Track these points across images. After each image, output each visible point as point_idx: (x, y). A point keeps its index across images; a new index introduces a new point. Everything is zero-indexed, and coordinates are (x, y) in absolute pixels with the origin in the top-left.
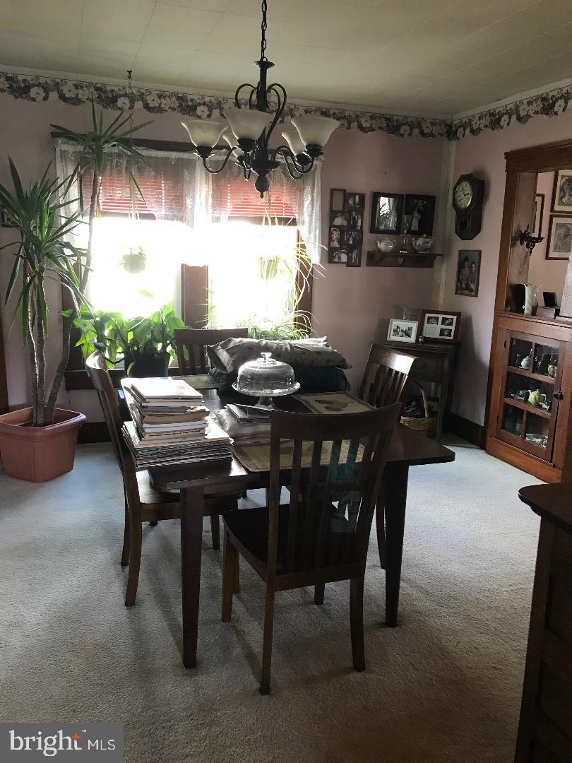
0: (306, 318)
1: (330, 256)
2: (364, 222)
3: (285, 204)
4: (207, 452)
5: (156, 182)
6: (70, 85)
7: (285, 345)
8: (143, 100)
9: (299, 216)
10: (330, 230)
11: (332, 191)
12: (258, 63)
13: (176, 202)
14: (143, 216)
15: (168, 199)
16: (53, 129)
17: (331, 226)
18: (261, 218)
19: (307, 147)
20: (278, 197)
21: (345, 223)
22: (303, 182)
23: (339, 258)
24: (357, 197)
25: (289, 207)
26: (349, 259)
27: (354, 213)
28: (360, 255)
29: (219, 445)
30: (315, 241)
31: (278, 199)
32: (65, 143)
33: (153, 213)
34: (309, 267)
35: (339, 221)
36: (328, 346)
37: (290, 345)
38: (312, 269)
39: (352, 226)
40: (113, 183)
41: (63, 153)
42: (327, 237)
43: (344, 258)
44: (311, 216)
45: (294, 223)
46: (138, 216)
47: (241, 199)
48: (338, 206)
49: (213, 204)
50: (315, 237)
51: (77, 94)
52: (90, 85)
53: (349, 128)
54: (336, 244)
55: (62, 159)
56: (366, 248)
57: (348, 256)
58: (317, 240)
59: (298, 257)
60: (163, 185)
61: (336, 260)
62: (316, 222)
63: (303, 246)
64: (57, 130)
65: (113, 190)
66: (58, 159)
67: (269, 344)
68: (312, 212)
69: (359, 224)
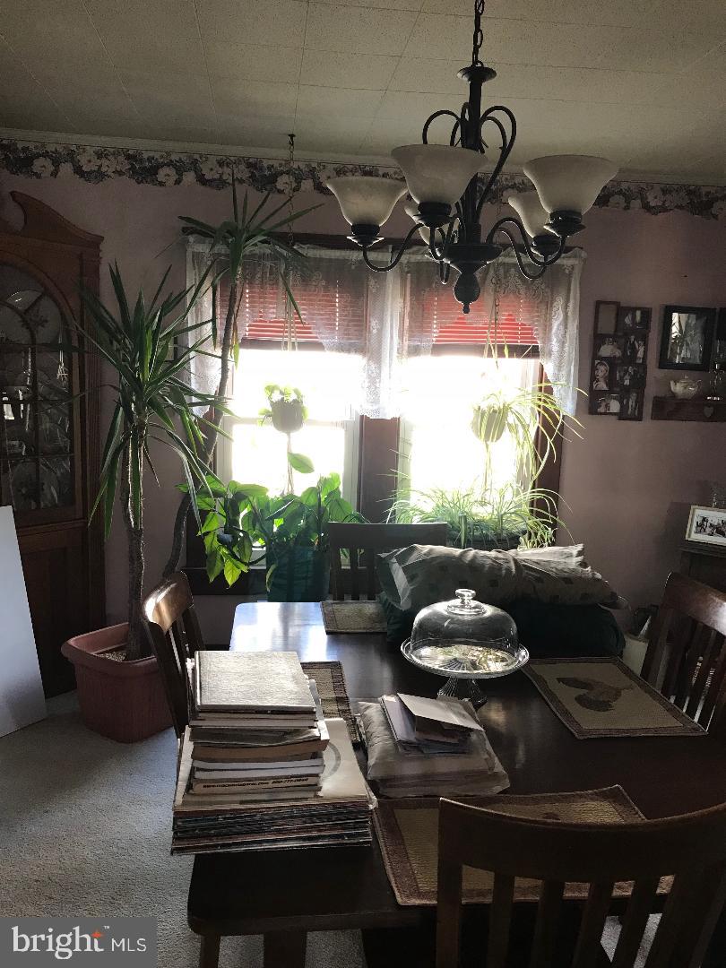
0: (549, 500)
1: (592, 403)
2: (649, 352)
3: (522, 324)
4: (318, 829)
5: (328, 296)
6: (213, 161)
7: (507, 561)
8: (314, 178)
9: (544, 343)
10: (593, 363)
11: (598, 304)
12: (467, 71)
13: (355, 325)
14: (303, 346)
15: (344, 320)
16: (183, 224)
17: (595, 356)
18: (483, 347)
19: (552, 216)
20: (510, 315)
21: (618, 353)
22: (552, 291)
23: (607, 406)
24: (638, 313)
25: (527, 331)
26: (623, 407)
27: (632, 338)
28: (640, 403)
29: (346, 811)
30: (568, 381)
31: (511, 320)
32: (199, 243)
33: (321, 341)
34: (556, 422)
35: (607, 350)
36: (586, 567)
37: (516, 561)
38: (563, 425)
39: (629, 358)
40: (265, 298)
41: (197, 257)
42: (588, 376)
43: (615, 406)
44: (562, 344)
45: (534, 353)
46: (296, 344)
47: (452, 318)
48: (607, 325)
49: (410, 327)
50: (569, 375)
51: (221, 175)
52: (239, 160)
53: (627, 208)
54: (602, 386)
55: (194, 265)
56: (651, 391)
57: (621, 403)
58: (572, 378)
59: (539, 406)
60: (337, 300)
61: (602, 410)
62: (571, 350)
63: (549, 390)
64: (190, 225)
65: (264, 308)
66: (189, 266)
67: (480, 561)
68: (564, 336)
69: (640, 354)
